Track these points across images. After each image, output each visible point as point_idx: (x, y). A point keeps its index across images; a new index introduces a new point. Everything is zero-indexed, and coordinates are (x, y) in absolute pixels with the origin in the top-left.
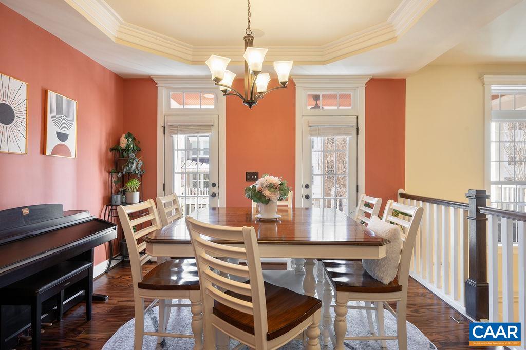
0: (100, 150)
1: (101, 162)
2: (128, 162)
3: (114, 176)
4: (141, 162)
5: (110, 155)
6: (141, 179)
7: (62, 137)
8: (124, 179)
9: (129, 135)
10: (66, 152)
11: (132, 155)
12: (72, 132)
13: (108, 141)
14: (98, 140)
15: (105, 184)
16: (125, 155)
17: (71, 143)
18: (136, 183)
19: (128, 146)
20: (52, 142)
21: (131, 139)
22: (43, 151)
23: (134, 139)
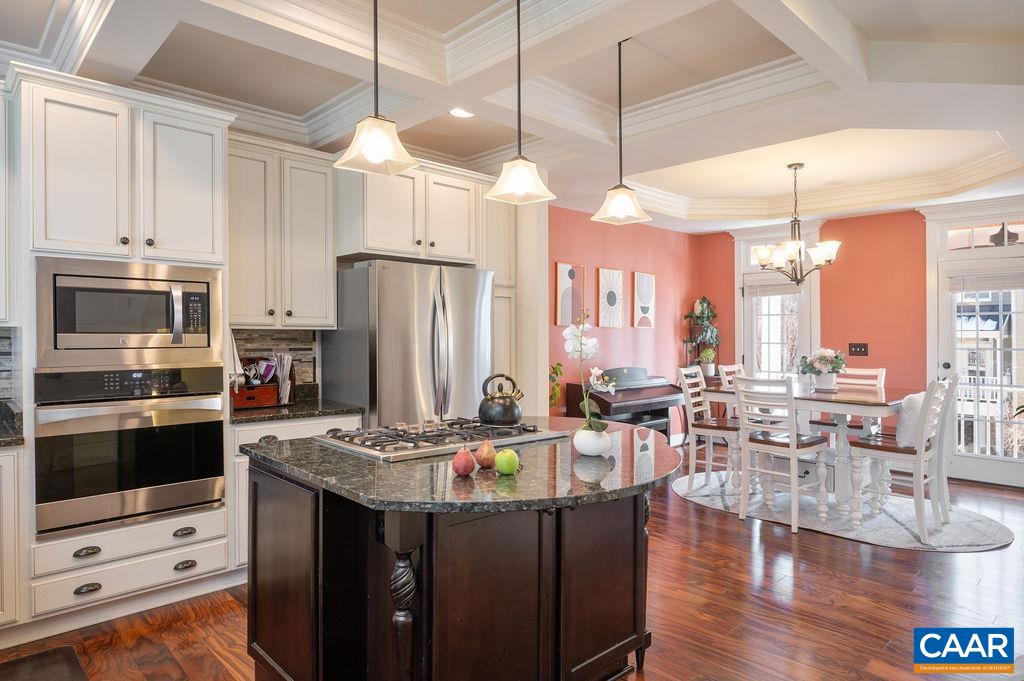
0: (675, 319)
1: (676, 332)
2: (703, 330)
3: (689, 344)
4: (715, 330)
5: (685, 322)
6: (717, 349)
7: (645, 310)
8: (699, 349)
9: (704, 300)
10: (649, 324)
11: (706, 323)
12: (651, 305)
13: (682, 308)
14: (674, 310)
15: (680, 353)
16: (700, 322)
17: (651, 315)
18: (710, 354)
19: (702, 313)
20: (638, 315)
21: (705, 305)
22: (632, 325)
23: (709, 304)
